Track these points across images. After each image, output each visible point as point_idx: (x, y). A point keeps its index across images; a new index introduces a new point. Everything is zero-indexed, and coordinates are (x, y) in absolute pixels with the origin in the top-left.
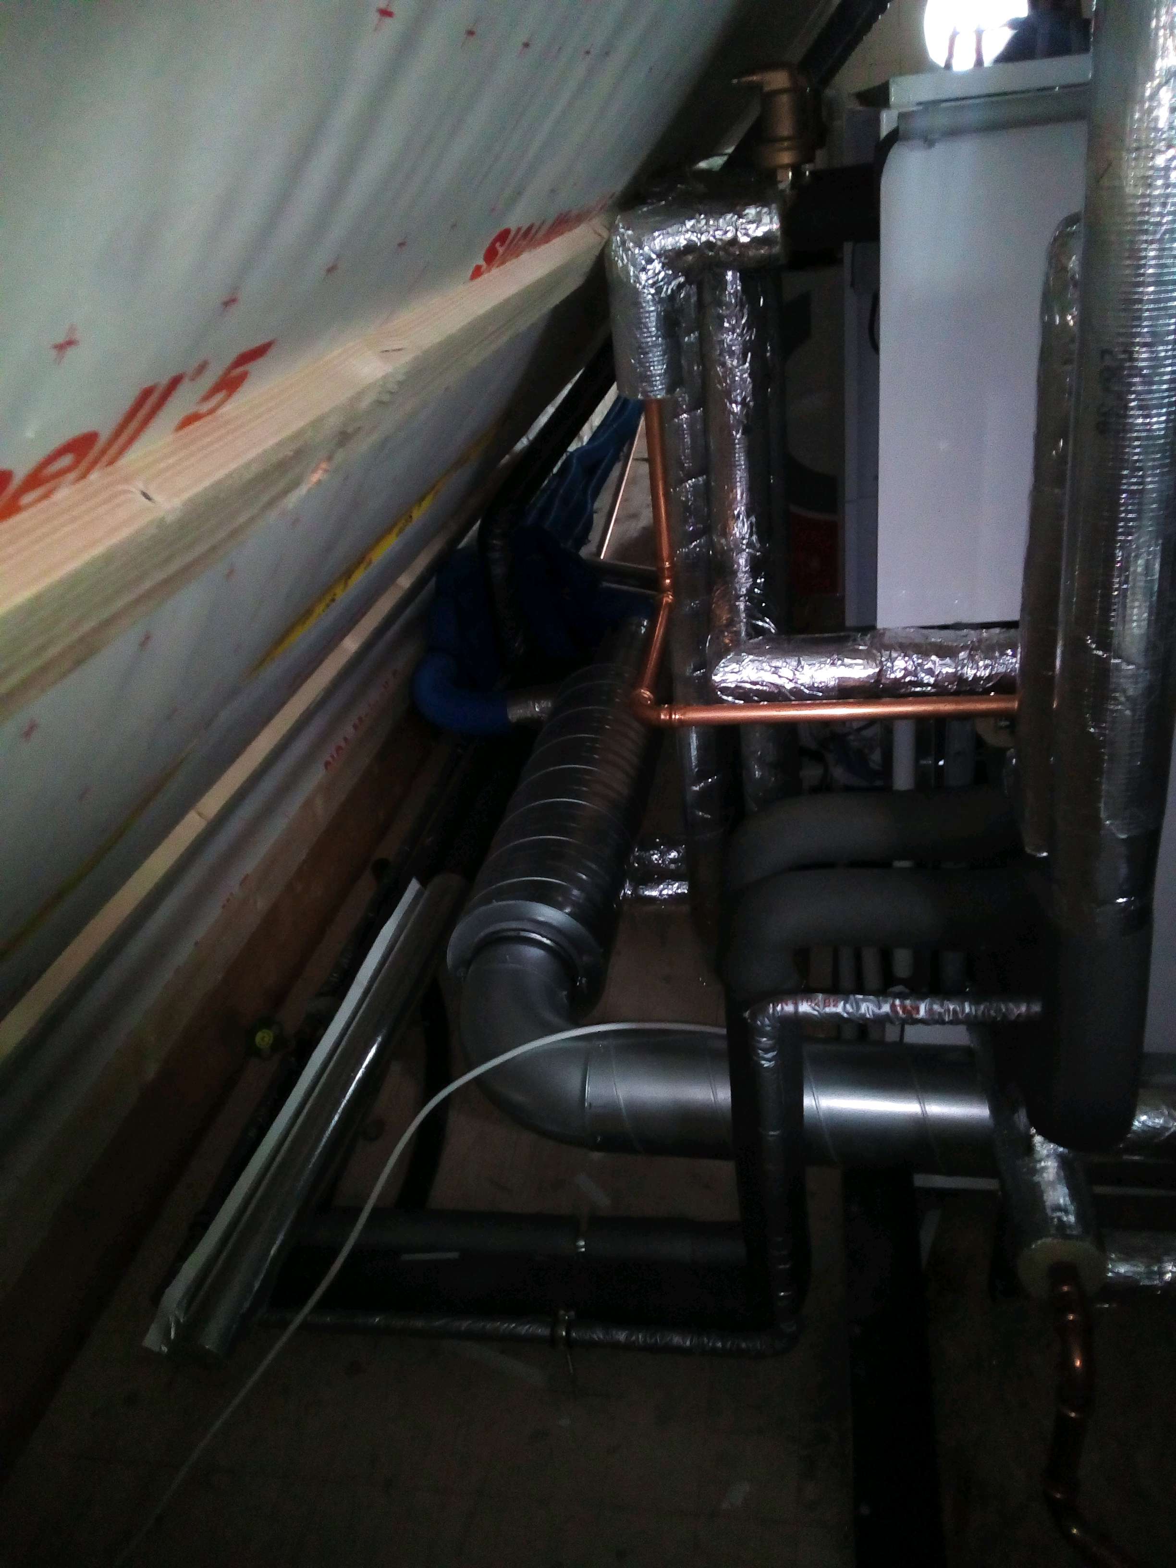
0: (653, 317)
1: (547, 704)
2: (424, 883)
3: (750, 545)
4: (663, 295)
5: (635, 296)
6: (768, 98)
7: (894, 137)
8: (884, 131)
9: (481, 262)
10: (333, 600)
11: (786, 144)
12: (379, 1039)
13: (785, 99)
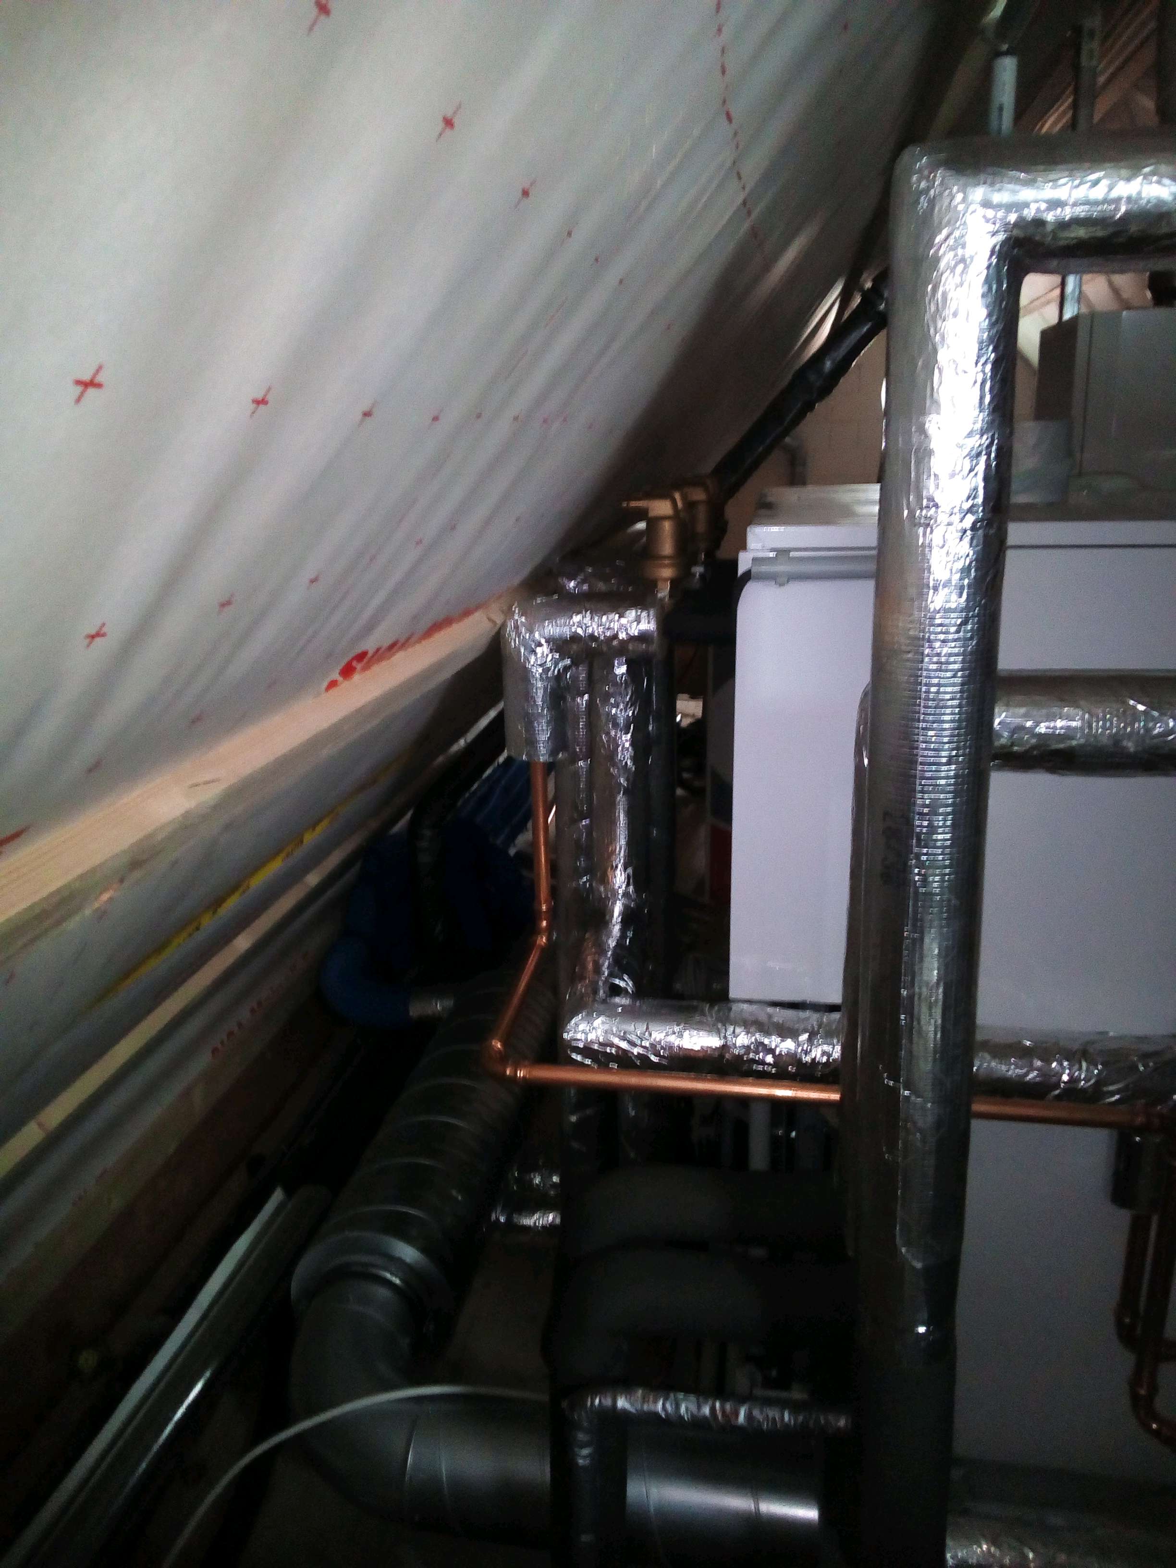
0: (540, 693)
1: (449, 1003)
2: (289, 1192)
3: (626, 894)
4: (550, 674)
5: (525, 674)
6: (653, 523)
7: (748, 576)
8: (741, 570)
9: (335, 675)
10: (198, 929)
11: (667, 562)
12: (208, 1374)
13: (667, 526)
